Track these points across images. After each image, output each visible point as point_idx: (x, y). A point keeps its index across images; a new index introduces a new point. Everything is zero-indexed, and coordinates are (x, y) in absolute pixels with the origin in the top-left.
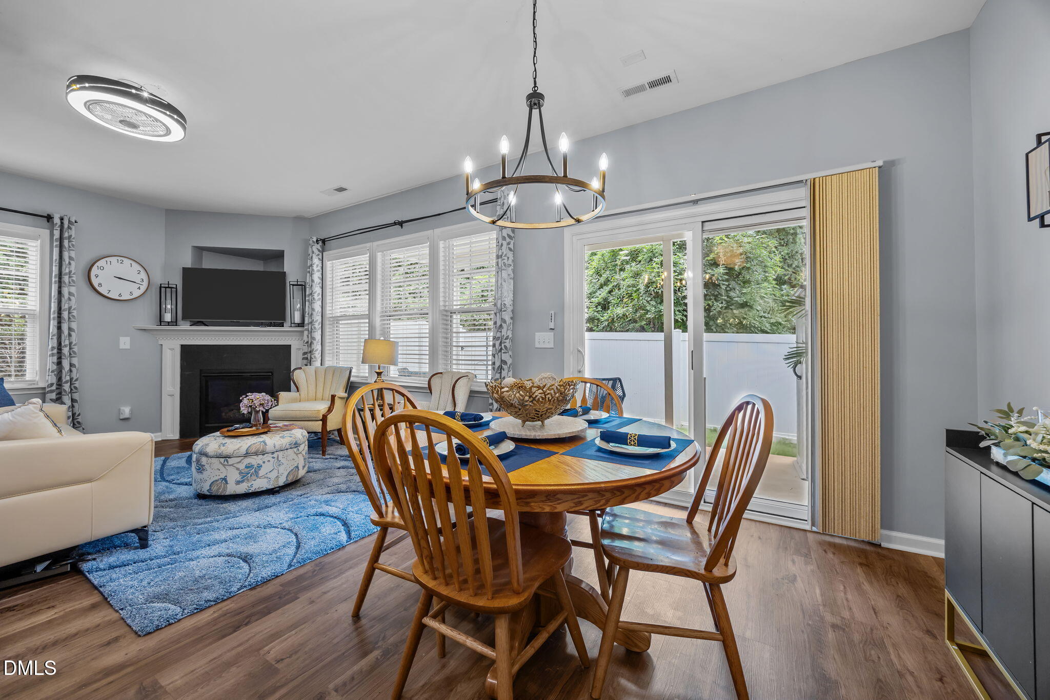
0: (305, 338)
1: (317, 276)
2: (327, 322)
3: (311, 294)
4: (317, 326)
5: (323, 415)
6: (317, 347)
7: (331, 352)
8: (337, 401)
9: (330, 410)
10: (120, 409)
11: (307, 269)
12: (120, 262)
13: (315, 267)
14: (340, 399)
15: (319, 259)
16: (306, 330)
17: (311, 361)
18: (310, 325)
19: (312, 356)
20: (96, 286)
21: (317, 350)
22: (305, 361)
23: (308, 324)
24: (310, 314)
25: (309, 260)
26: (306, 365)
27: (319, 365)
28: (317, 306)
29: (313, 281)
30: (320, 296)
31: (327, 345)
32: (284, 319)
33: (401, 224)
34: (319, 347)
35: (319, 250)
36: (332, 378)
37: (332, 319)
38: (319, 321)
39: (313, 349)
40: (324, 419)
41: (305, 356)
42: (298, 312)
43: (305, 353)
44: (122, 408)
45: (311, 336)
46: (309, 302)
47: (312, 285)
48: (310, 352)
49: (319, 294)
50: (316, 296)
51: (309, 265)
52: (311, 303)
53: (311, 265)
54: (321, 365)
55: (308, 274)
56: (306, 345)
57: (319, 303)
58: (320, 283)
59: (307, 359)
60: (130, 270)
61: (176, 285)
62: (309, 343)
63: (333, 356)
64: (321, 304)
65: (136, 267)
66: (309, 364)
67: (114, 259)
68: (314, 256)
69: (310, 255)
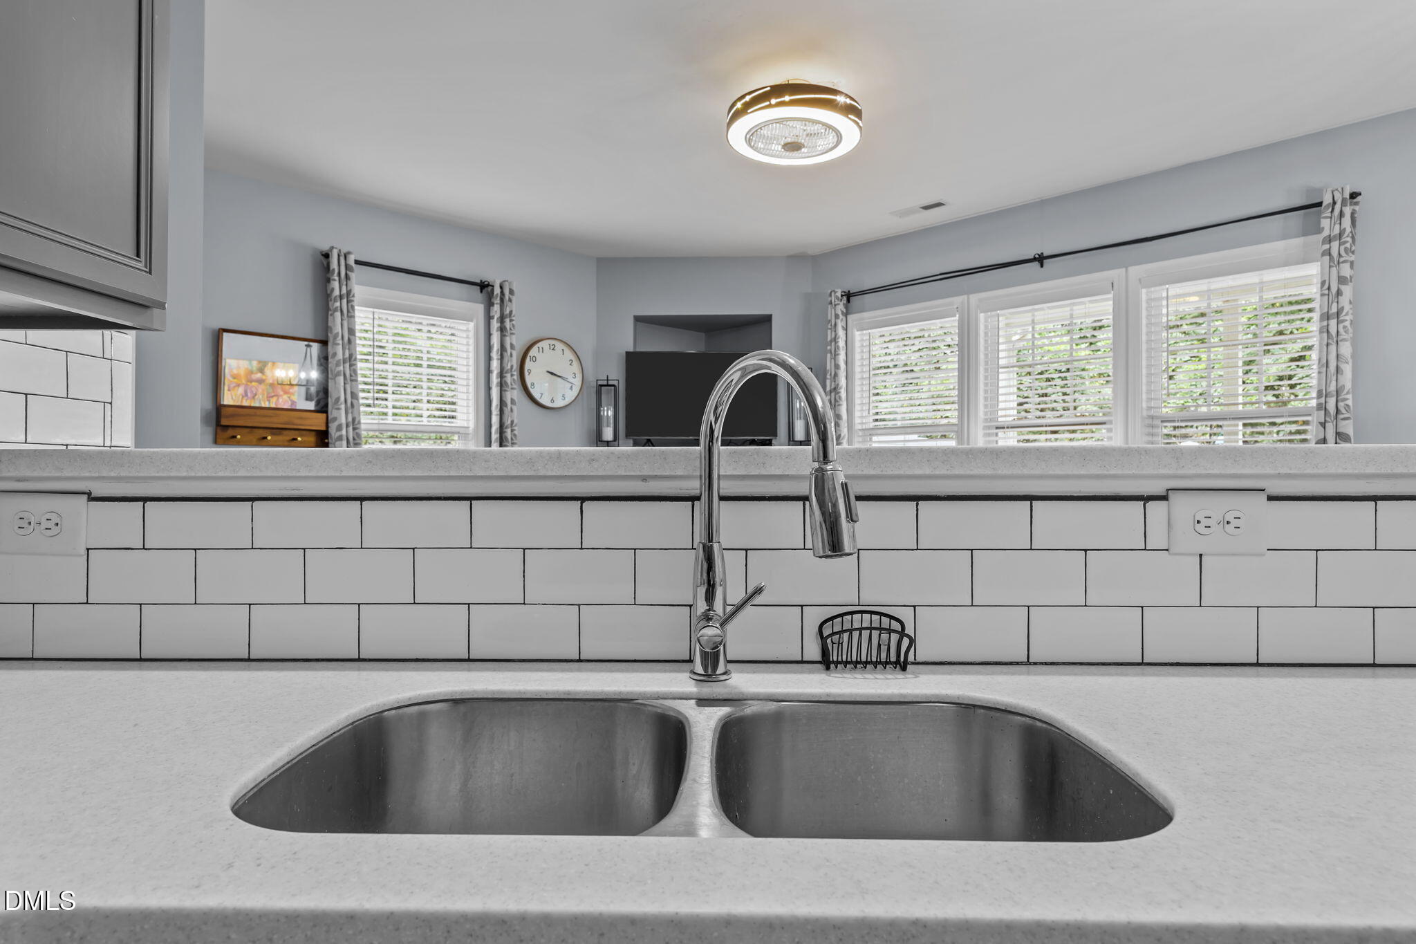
1: (842, 359)
3: (835, 389)
11: (826, 346)
12: (552, 347)
13: (840, 343)
15: (843, 327)
20: (529, 386)
25: (829, 331)
28: (844, 411)
29: (834, 367)
32: (775, 435)
33: (1040, 259)
35: (843, 313)
42: (801, 422)
47: (835, 375)
51: (829, 339)
55: (829, 355)
60: (562, 359)
61: (617, 381)
65: (569, 355)
67: (545, 345)
68: (837, 322)
69: (830, 321)
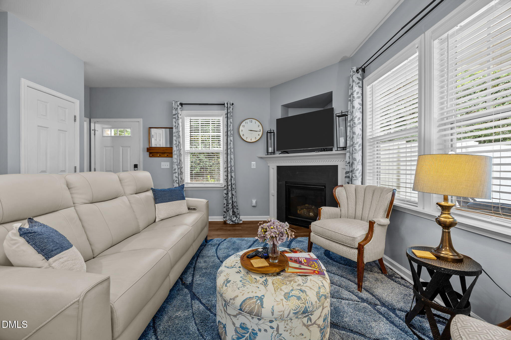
0: (347, 159)
1: (357, 103)
2: (367, 144)
3: (352, 119)
4: (358, 147)
5: (359, 243)
6: (358, 167)
7: (371, 171)
8: (376, 229)
9: (368, 237)
10: (252, 201)
11: (349, 98)
12: (251, 122)
13: (355, 95)
14: (380, 227)
15: (359, 87)
16: (348, 152)
17: (352, 180)
18: (351, 148)
19: (353, 175)
20: (241, 135)
21: (357, 170)
22: (347, 180)
23: (350, 146)
24: (351, 138)
25: (350, 90)
26: (348, 183)
27: (360, 184)
28: (358, 130)
29: (353, 107)
30: (361, 121)
31: (368, 164)
32: (333, 145)
34: (360, 167)
35: (359, 79)
36: (372, 197)
37: (372, 141)
38: (359, 144)
39: (354, 169)
40: (360, 249)
41: (348, 175)
42: (343, 138)
43: (347, 173)
44: (252, 200)
45: (352, 157)
46: (350, 127)
47: (352, 112)
48: (352, 171)
49: (359, 118)
50: (356, 121)
51: (350, 94)
52: (352, 127)
53: (352, 94)
54: (362, 184)
55: (349, 103)
56: (348, 165)
57: (360, 126)
58: (360, 109)
59: (349, 177)
60: (255, 125)
61: (274, 130)
62: (351, 163)
63: (374, 175)
64: (361, 128)
65: (258, 123)
66: (350, 182)
67: (248, 121)
68: (354, 84)
69: (350, 85)
